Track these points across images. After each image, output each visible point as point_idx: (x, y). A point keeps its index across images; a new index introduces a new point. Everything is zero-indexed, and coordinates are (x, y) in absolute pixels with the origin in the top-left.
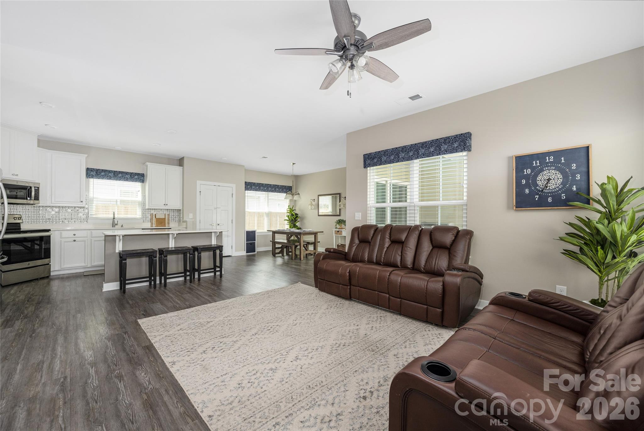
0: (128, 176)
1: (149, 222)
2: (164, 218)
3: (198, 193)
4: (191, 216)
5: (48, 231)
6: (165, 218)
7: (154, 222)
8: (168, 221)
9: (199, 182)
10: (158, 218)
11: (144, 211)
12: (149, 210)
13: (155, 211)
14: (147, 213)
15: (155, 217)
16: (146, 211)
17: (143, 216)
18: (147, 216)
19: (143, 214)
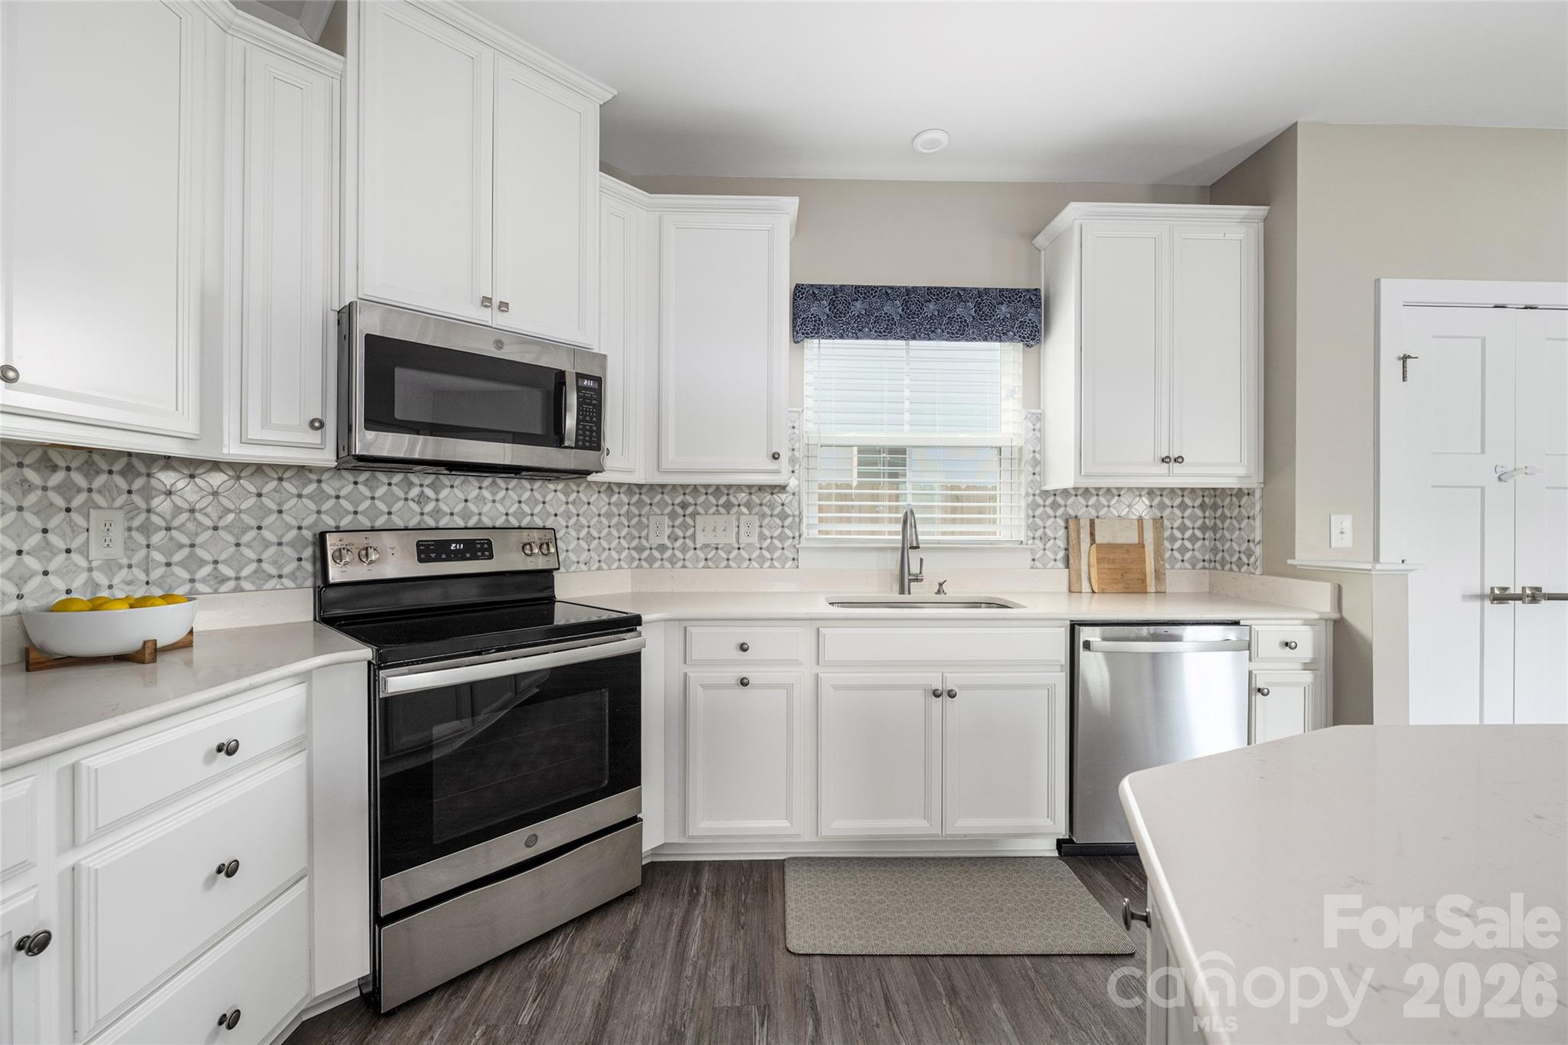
0: (966, 310)
1: (1060, 565)
2: (1136, 541)
3: (1390, 368)
4: (1344, 531)
5: (631, 623)
6: (1141, 545)
7: (1084, 568)
8: (1156, 560)
9: (1395, 290)
10: (1105, 542)
11: (1034, 506)
12: (1059, 500)
13: (1087, 500)
14: (1049, 517)
15: (1092, 535)
16: (1044, 501)
17: (1031, 535)
18: (1048, 531)
19: (1031, 519)
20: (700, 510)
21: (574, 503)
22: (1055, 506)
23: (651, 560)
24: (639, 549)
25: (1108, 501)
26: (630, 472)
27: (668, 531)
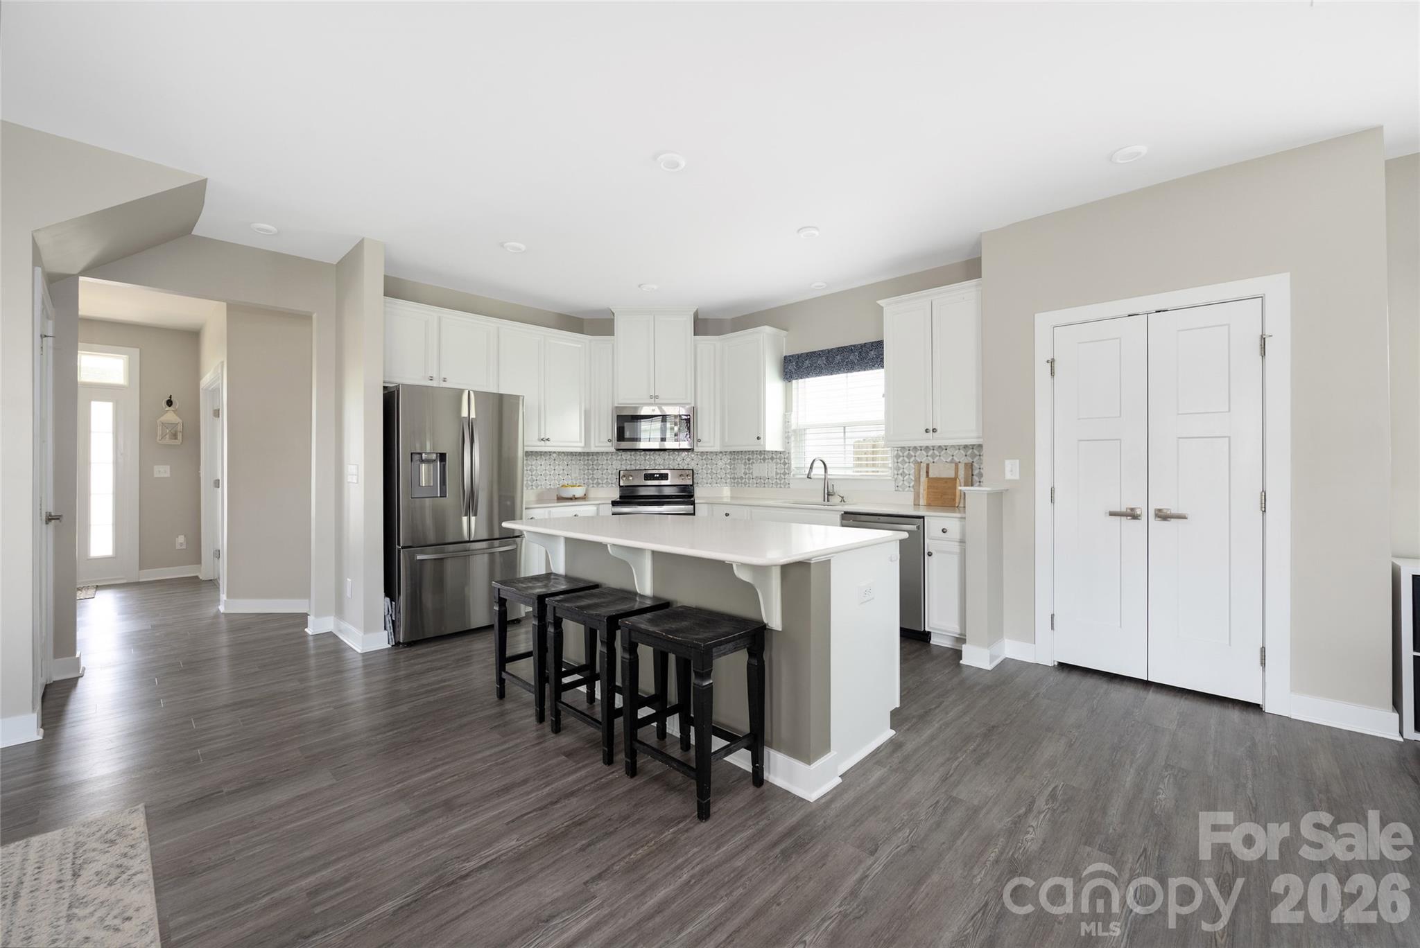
2: (952, 475)
3: (1042, 370)
4: (1013, 469)
6: (956, 479)
7: (921, 491)
9: (1044, 321)
10: (935, 476)
11: (898, 456)
12: (912, 453)
13: (927, 452)
14: (906, 463)
15: (927, 472)
16: (903, 453)
17: (896, 472)
18: (905, 470)
19: (896, 464)
20: (754, 461)
21: (705, 459)
22: (909, 456)
23: (738, 483)
24: (734, 478)
25: (940, 453)
26: (714, 446)
27: (743, 471)
